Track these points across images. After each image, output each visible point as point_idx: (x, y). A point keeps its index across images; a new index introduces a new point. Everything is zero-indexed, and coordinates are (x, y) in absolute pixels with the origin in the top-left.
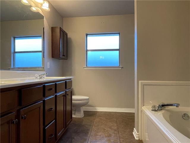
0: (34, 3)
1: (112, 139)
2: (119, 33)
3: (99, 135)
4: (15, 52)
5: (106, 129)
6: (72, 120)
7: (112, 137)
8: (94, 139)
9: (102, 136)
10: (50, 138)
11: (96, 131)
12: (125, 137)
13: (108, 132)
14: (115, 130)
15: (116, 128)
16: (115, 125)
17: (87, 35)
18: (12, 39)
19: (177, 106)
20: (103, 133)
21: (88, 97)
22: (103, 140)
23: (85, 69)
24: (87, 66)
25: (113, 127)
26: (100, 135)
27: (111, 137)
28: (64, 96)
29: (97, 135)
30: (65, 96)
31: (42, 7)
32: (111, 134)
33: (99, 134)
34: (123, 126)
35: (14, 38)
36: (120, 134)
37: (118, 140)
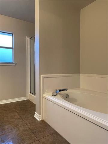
1: (21, 128)
2: (13, 34)
3: (6, 129)
5: (10, 120)
7: (20, 125)
8: (3, 135)
9: (10, 129)
12: (30, 121)
13: (14, 123)
14: (19, 119)
15: (18, 117)
16: (17, 114)
19: (66, 91)
20: (10, 125)
22: (13, 132)
25: (16, 117)
26: (8, 128)
27: (18, 126)
29: (4, 129)
32: (17, 123)
33: (6, 127)
34: (23, 113)
36: (25, 120)
37: (26, 127)
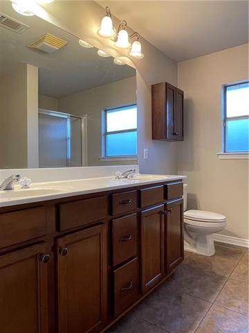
0: (116, 50)
3: (235, 306)
4: (106, 133)
6: (183, 259)
8: (221, 311)
10: (124, 290)
11: (231, 293)
17: (225, 88)
18: (103, 113)
21: (224, 217)
22: (242, 320)
23: (220, 157)
24: (225, 152)
26: (239, 307)
28: (160, 213)
29: (230, 304)
30: (163, 213)
31: (131, 54)
33: (238, 303)
35: (106, 111)
